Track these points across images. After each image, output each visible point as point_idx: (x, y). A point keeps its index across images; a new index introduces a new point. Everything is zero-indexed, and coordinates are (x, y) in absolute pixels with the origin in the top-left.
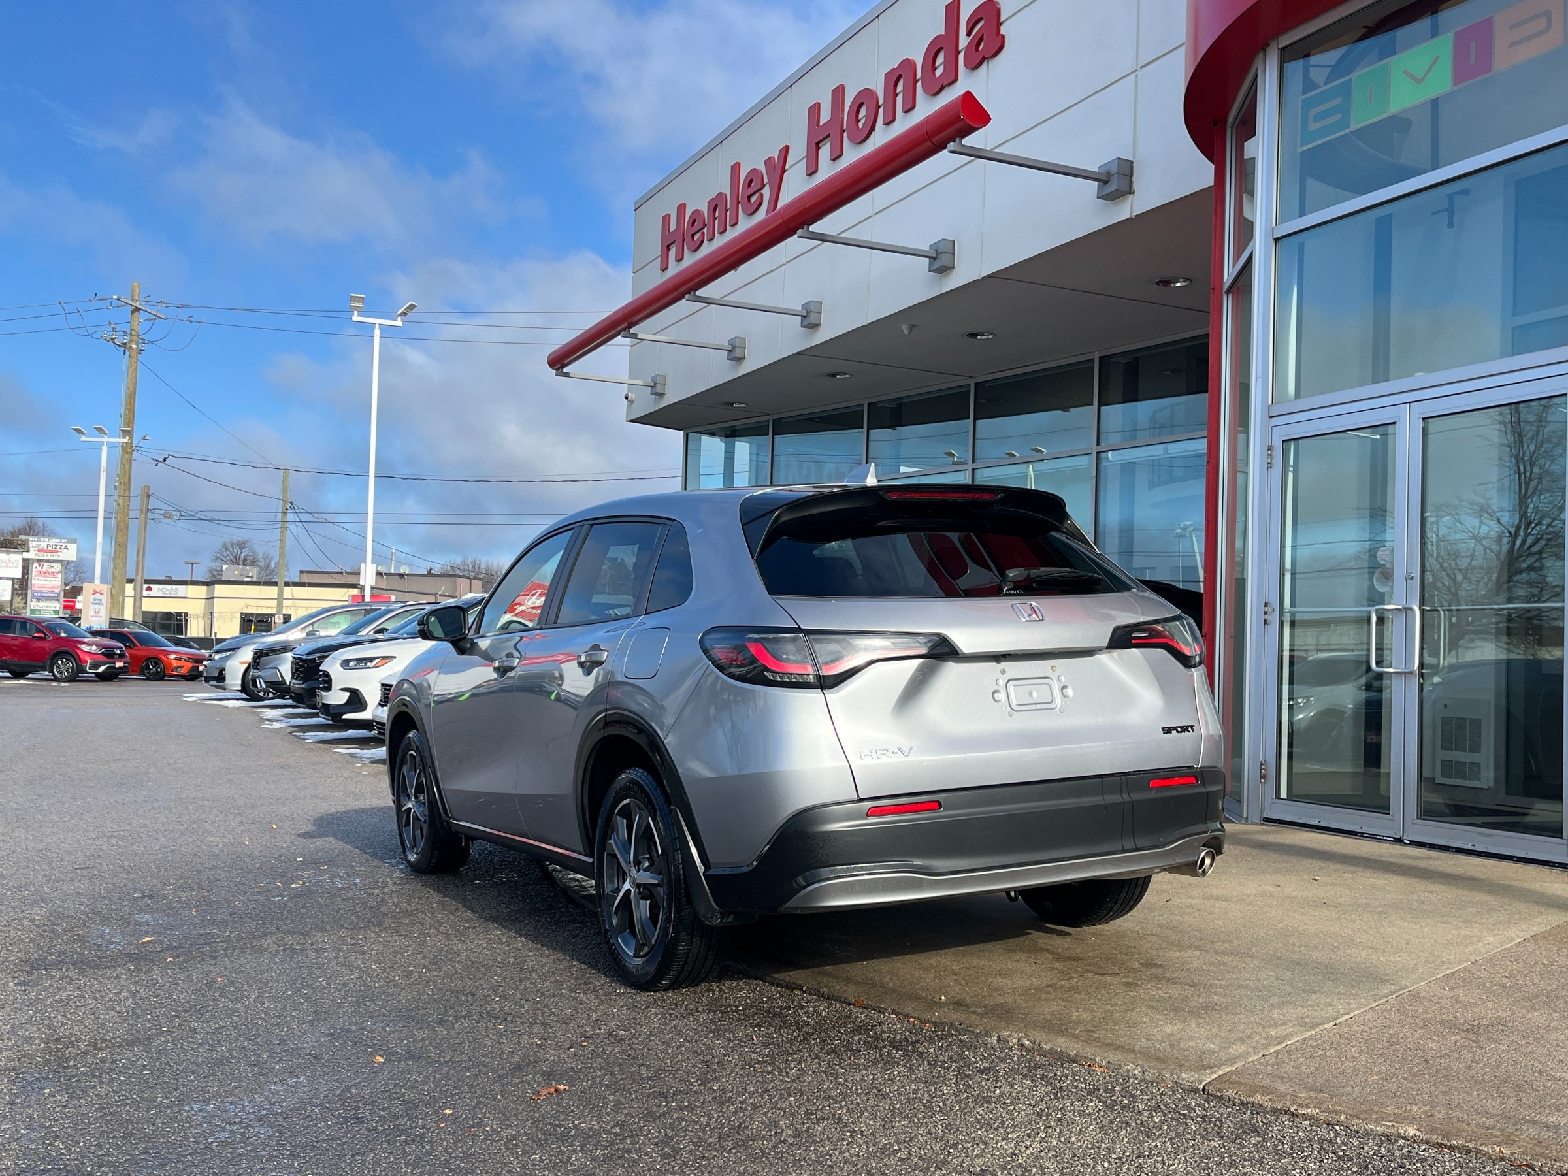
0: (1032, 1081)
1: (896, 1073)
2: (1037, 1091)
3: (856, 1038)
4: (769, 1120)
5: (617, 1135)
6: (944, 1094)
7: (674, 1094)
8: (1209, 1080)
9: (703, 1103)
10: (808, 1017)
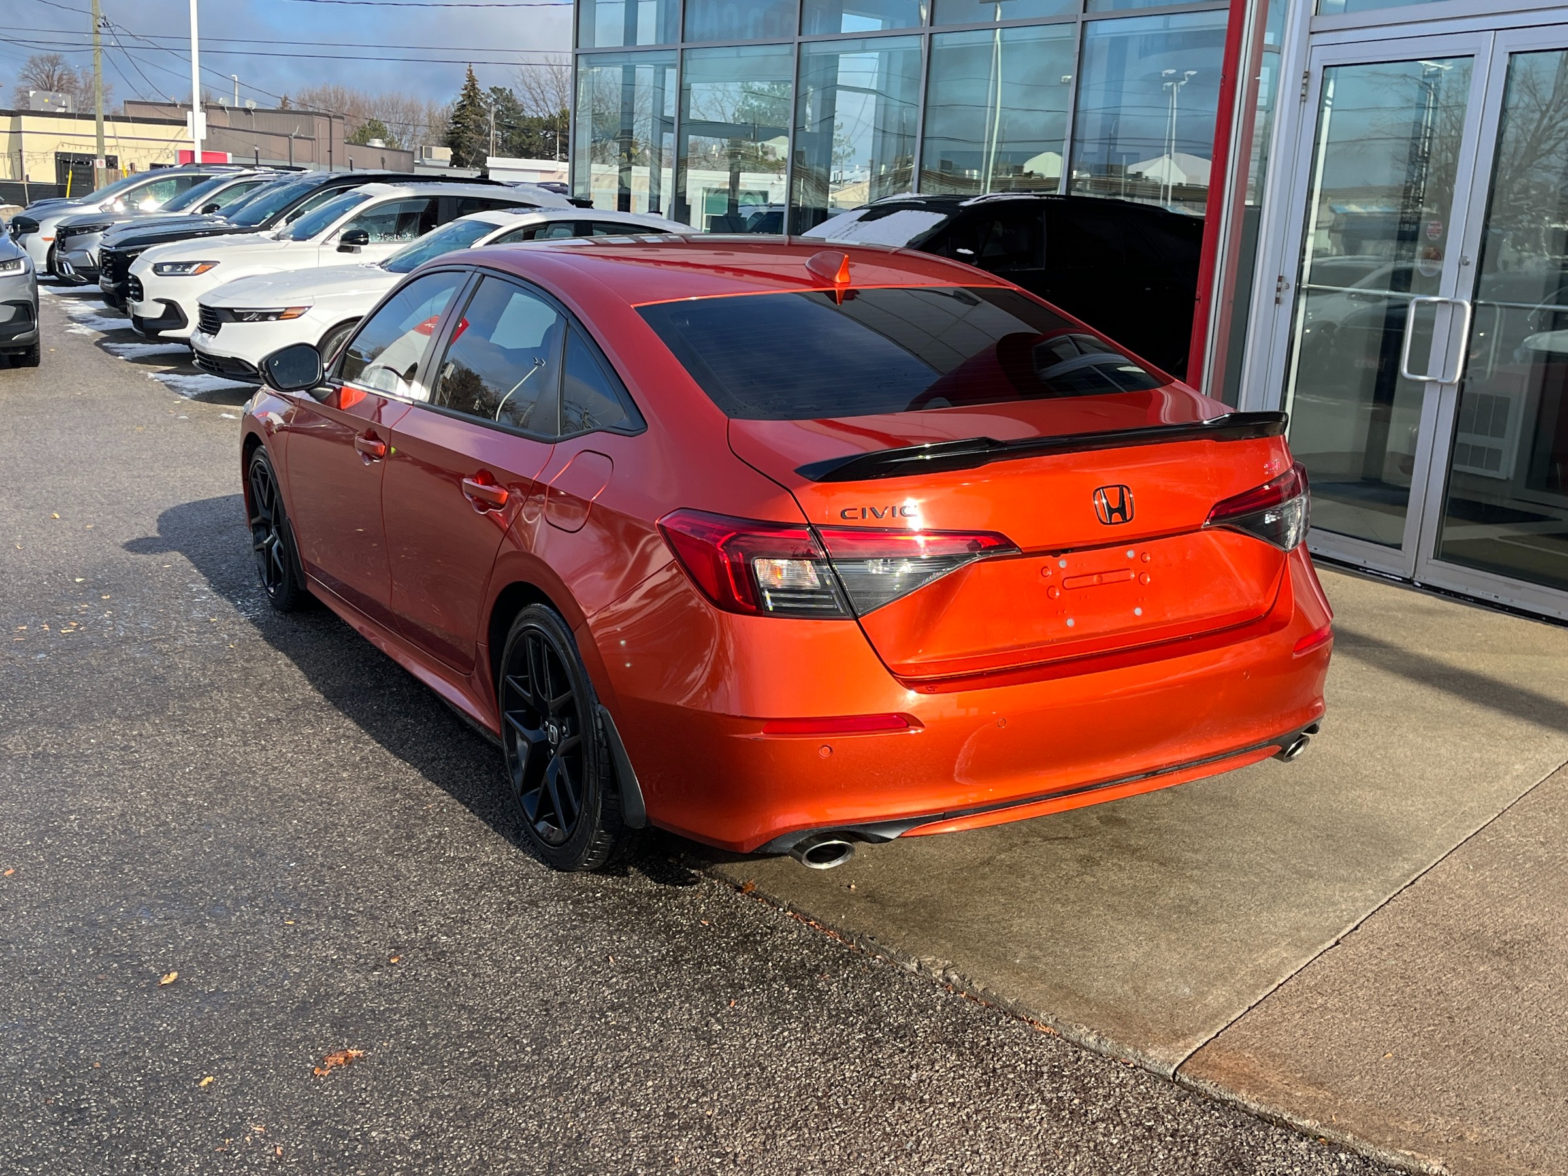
0: (960, 1054)
1: (786, 1034)
2: (963, 1076)
3: (740, 960)
4: (617, 1128)
5: (417, 1154)
6: (844, 1079)
7: (498, 1070)
8: (1181, 1060)
9: (534, 1089)
10: (682, 914)
